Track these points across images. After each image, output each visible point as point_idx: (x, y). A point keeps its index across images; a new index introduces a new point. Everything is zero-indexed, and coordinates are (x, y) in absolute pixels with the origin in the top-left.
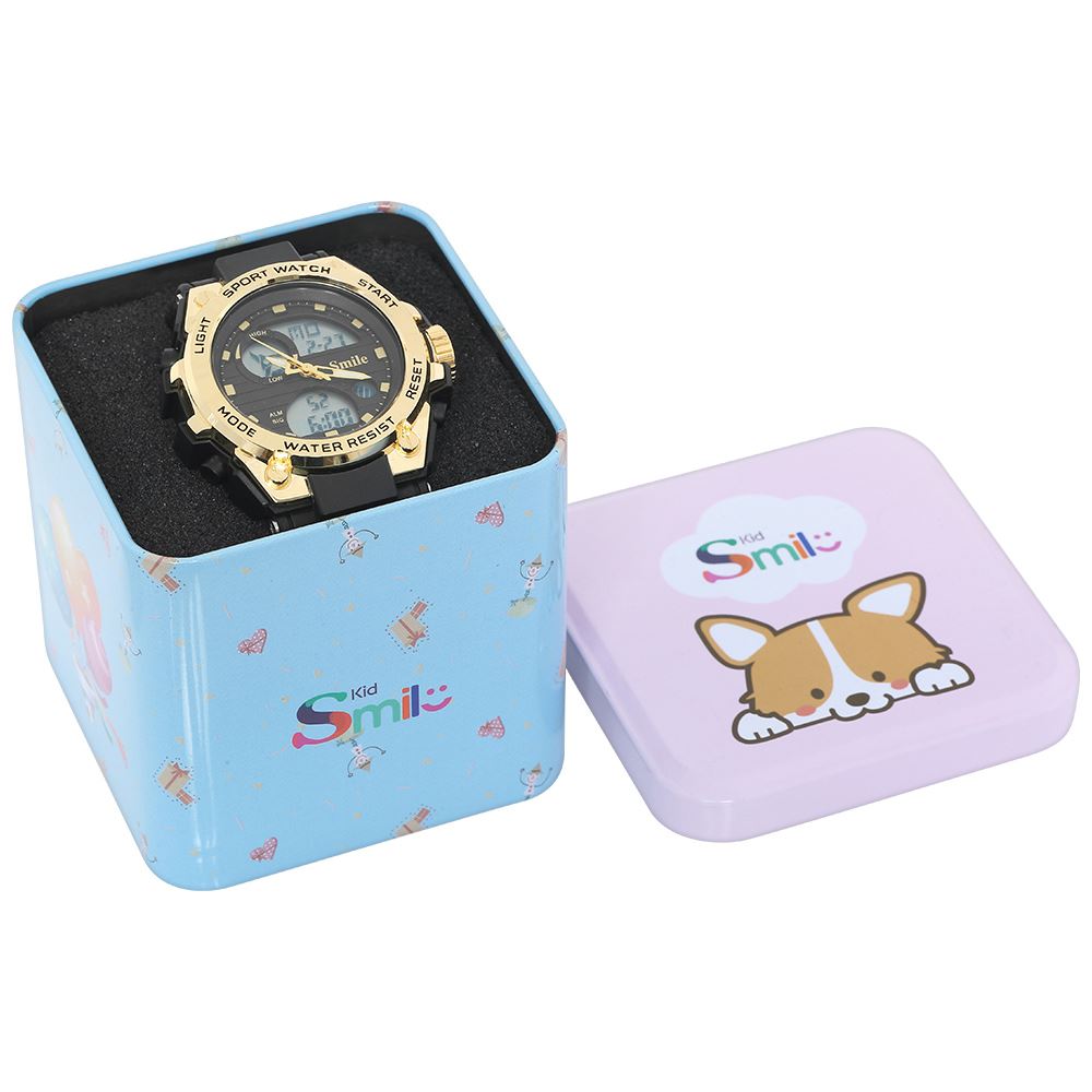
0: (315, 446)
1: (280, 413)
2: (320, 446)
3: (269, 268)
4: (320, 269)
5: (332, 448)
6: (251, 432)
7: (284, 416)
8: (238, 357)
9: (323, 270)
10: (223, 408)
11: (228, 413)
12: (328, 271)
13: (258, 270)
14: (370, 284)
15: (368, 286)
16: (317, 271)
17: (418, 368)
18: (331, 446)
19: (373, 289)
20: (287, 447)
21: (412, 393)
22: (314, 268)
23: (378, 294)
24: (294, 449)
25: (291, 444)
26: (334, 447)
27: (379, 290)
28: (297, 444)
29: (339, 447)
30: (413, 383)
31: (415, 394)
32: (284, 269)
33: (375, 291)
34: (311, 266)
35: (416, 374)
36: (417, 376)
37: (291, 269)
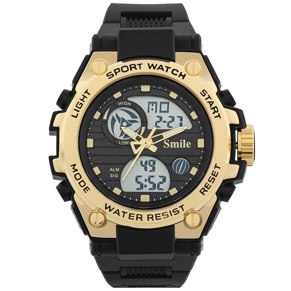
0: (124, 213)
1: (117, 170)
2: (128, 214)
3: (145, 62)
4: (178, 74)
5: (135, 218)
6: (86, 189)
7: (120, 173)
8: (105, 118)
9: (181, 75)
10: (75, 165)
11: (76, 170)
12: (184, 76)
13: (136, 62)
14: (208, 95)
15: (207, 96)
16: (176, 75)
17: (215, 172)
18: (135, 216)
19: (209, 100)
20: (106, 208)
21: (205, 191)
22: (175, 72)
23: (211, 105)
24: (110, 210)
25: (110, 207)
26: (137, 218)
27: (213, 102)
28: (114, 208)
29: (141, 218)
30: (209, 183)
31: (207, 191)
32: (154, 66)
33: (209, 102)
34: (174, 70)
35: (213, 176)
36: (213, 178)
37: (159, 68)
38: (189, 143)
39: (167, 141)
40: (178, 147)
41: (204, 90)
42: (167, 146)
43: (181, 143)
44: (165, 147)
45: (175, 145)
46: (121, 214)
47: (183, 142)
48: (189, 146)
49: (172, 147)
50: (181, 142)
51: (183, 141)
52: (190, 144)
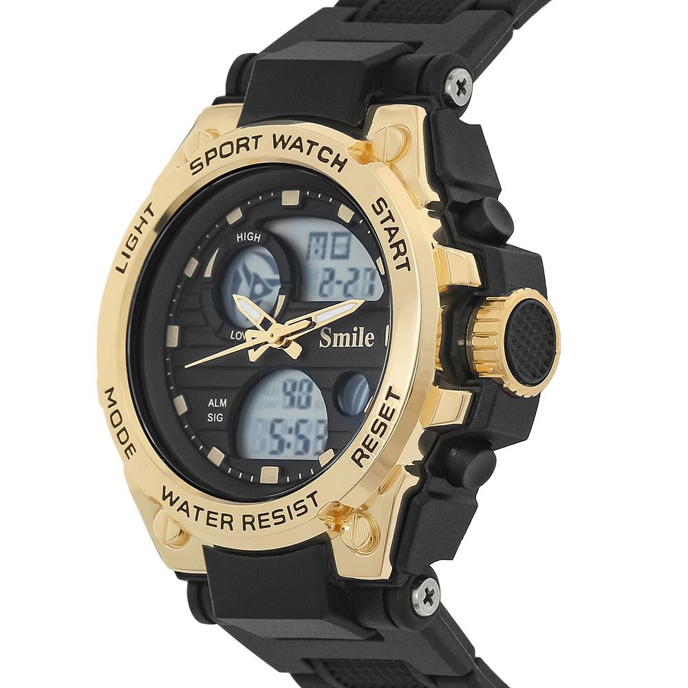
0: (198, 509)
2: (205, 514)
3: (269, 133)
4: (332, 158)
5: (218, 523)
6: (130, 450)
9: (336, 161)
10: (111, 390)
11: (114, 403)
12: (342, 165)
14: (389, 211)
15: (385, 214)
16: (326, 161)
17: (388, 408)
18: (219, 517)
19: (389, 224)
20: (164, 498)
21: (363, 456)
22: (325, 154)
23: (392, 236)
24: (172, 503)
25: (171, 494)
26: (223, 522)
27: (397, 229)
28: (178, 498)
29: (230, 523)
30: (372, 435)
31: (368, 457)
32: (286, 142)
33: (389, 230)
34: (324, 148)
35: (383, 420)
36: (382, 424)
37: (294, 146)
38: (370, 336)
39: (326, 332)
40: (348, 345)
41: (381, 199)
42: (325, 342)
43: (355, 335)
44: (321, 345)
45: (342, 340)
46: (193, 511)
47: (358, 332)
48: (370, 342)
49: (335, 345)
50: (355, 332)
51: (359, 329)
52: (373, 338)
